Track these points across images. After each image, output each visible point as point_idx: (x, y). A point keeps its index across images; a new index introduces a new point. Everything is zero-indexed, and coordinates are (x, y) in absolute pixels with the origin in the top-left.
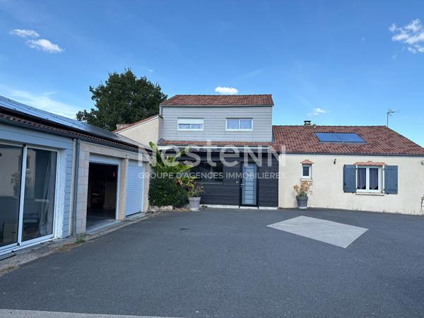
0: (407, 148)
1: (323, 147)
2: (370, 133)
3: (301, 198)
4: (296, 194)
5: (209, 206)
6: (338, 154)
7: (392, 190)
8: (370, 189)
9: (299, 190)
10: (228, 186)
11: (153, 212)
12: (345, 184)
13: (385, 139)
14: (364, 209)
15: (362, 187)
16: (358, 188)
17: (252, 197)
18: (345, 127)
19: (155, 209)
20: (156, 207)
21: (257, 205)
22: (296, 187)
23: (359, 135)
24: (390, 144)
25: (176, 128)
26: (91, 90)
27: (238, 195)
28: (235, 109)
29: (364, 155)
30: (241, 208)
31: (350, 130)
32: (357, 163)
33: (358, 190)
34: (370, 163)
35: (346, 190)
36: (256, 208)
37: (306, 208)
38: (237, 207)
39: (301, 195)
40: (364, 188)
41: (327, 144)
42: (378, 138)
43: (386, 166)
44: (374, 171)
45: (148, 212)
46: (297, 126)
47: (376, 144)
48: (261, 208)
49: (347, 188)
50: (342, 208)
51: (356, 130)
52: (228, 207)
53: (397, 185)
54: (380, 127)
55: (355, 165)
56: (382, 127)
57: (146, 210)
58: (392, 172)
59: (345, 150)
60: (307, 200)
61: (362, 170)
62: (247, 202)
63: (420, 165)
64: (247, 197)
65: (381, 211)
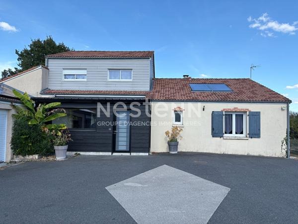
0: (268, 96)
1: (193, 96)
2: (237, 84)
3: (173, 143)
4: (168, 139)
5: (82, 153)
6: (207, 101)
7: (255, 134)
8: (236, 133)
9: (170, 135)
10: (99, 133)
11: (16, 162)
12: (213, 129)
13: (249, 89)
14: (230, 153)
15: (229, 131)
16: (226, 133)
17: (125, 143)
18: (216, 79)
19: (19, 159)
20: (21, 157)
21: (129, 152)
22: (167, 133)
23: (228, 86)
24: (253, 92)
25: (61, 79)
26: (17, 52)
27: (111, 142)
28: (115, 60)
29: (230, 102)
30: (115, 154)
31: (219, 82)
32: (224, 109)
33: (225, 135)
34: (236, 110)
35: (214, 134)
36: (128, 154)
37: (176, 152)
38: (110, 154)
39: (172, 141)
40: (231, 133)
41: (198, 93)
42: (243, 88)
43: (250, 112)
44: (240, 117)
45: (11, 162)
46: (176, 79)
47: (241, 92)
48: (133, 154)
49: (215, 133)
50: (211, 151)
51: (225, 82)
52: (101, 154)
53: (259, 130)
54: (245, 79)
55: (222, 112)
56: (246, 79)
57: (9, 159)
58: (255, 117)
59: (214, 97)
60: (177, 145)
61: (229, 116)
62: (121, 148)
63: (280, 111)
64: (120, 143)
65: (246, 154)
